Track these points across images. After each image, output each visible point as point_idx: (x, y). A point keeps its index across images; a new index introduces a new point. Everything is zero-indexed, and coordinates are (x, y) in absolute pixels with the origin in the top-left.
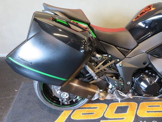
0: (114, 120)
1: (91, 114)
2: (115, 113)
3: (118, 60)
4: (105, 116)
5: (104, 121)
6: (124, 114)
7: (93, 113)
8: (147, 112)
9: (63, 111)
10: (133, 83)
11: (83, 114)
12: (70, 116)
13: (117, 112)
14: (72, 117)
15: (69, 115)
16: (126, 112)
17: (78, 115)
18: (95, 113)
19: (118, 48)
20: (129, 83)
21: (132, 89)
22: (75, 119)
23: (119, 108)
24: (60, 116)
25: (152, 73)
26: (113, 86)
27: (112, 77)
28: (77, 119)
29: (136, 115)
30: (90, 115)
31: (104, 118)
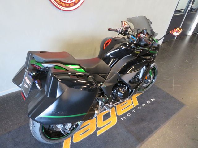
0: (105, 126)
1: (87, 131)
2: (104, 121)
3: (102, 83)
4: (98, 127)
5: (99, 131)
6: (109, 119)
7: (89, 130)
8: (122, 110)
9: (63, 142)
10: (113, 95)
11: (81, 134)
12: (72, 142)
13: (104, 119)
14: (74, 142)
15: (70, 142)
16: (110, 116)
17: (78, 137)
18: (90, 128)
19: (100, 75)
20: (111, 96)
21: (113, 99)
22: (78, 141)
23: (104, 116)
24: (63, 146)
25: (123, 85)
26: (102, 103)
27: (100, 96)
28: (79, 141)
29: (117, 115)
31: (98, 129)
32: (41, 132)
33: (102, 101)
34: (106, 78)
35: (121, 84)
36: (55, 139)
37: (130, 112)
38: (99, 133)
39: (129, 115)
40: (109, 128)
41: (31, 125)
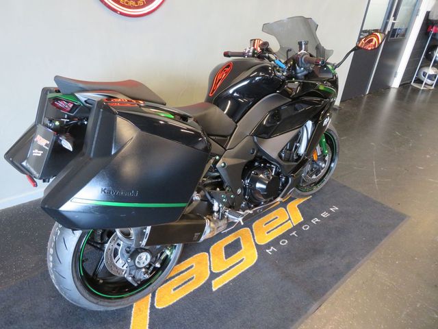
0: (232, 269)
1: (189, 280)
2: (226, 258)
3: (217, 158)
4: (214, 271)
5: (218, 279)
6: (239, 252)
7: (193, 278)
8: (268, 233)
9: (131, 307)
10: (244, 189)
11: (175, 289)
12: (152, 306)
13: (228, 255)
14: (158, 306)
15: (149, 306)
16: (241, 248)
17: (168, 295)
18: (195, 275)
19: (212, 137)
20: (239, 191)
21: (246, 199)
22: (167, 305)
23: (226, 248)
24: (132, 318)
25: (265, 165)
26: (221, 205)
27: (215, 189)
28: (171, 303)
29: (256, 244)
30: (189, 283)
31: (214, 276)
32: (75, 275)
33: (220, 201)
34: (226, 146)
35: (260, 163)
36: (110, 298)
37: (285, 236)
38: (217, 285)
39: (285, 242)
40: (240, 272)
41: (51, 259)
